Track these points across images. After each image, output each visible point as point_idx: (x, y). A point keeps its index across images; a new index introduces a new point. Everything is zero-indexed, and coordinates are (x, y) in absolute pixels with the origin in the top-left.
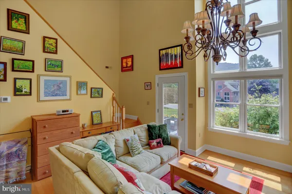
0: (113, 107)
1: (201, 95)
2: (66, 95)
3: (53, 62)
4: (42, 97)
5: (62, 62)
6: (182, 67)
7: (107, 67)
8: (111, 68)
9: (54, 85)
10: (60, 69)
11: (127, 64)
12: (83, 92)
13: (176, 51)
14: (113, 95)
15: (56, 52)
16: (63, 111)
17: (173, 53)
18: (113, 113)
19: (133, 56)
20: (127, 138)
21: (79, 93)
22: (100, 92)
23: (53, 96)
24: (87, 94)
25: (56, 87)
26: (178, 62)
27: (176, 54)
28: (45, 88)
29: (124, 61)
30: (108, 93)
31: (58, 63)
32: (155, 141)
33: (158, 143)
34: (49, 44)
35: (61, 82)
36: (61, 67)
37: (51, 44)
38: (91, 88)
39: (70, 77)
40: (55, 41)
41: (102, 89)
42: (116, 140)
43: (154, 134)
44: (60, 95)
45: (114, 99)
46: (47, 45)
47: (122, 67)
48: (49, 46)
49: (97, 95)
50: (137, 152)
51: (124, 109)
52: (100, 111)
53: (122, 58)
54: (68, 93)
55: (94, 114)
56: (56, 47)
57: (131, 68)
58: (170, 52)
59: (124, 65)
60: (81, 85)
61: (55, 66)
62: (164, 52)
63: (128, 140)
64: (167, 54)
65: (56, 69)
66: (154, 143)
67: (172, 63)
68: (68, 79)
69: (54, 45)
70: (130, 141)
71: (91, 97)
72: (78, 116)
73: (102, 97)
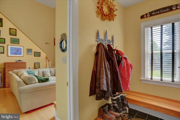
0: (46, 62)
2: (21, 54)
3: (14, 40)
4: (9, 55)
5: (19, 39)
7: (46, 43)
9: (15, 50)
10: (18, 43)
12: (30, 53)
14: (46, 55)
15: (16, 35)
16: (19, 61)
18: (46, 64)
21: (28, 54)
22: (39, 54)
23: (14, 54)
24: (32, 55)
25: (16, 51)
28: (11, 51)
30: (43, 55)
31: (17, 40)
34: (12, 31)
35: (19, 49)
36: (19, 41)
37: (13, 32)
38: (35, 52)
40: (15, 30)
41: (40, 53)
42: (39, 71)
44: (18, 54)
45: (47, 58)
49: (37, 55)
51: (50, 62)
52: (39, 63)
55: (36, 64)
56: (16, 33)
60: (29, 51)
61: (16, 41)
63: (44, 72)
65: (16, 42)
68: (22, 48)
69: (15, 32)
71: (34, 56)
72: (25, 63)
73: (40, 56)
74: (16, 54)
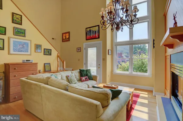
0: (58, 61)
1: (109, 54)
2: (28, 52)
3: (19, 30)
4: (12, 52)
5: (25, 30)
6: (99, 38)
7: (53, 39)
8: (55, 39)
9: (20, 45)
10: (24, 35)
11: (66, 37)
12: (39, 51)
13: (95, 28)
14: (58, 54)
15: (21, 24)
16: (27, 61)
17: (94, 30)
18: (58, 65)
19: (69, 32)
20: (68, 75)
21: (36, 51)
22: (50, 52)
23: (19, 51)
24: (41, 52)
25: (21, 46)
26: (97, 35)
27: (95, 30)
28: (14, 46)
29: (64, 35)
30: (55, 53)
31: (22, 31)
32: (84, 77)
33: (86, 78)
34: (17, 18)
35: (25, 43)
37: (18, 18)
38: (44, 49)
39: (31, 41)
40: (20, 16)
41: (51, 50)
42: (62, 76)
43: (83, 74)
44: (24, 52)
45: (58, 56)
46: (15, 19)
47: (63, 39)
48: (16, 19)
49: (48, 53)
50: (74, 83)
51: (65, 62)
52: (50, 64)
53: (63, 34)
54: (29, 51)
55: (46, 65)
56: (21, 20)
57: (68, 40)
58: (92, 30)
59: (64, 38)
60: (38, 47)
62: (89, 29)
63: (69, 76)
64: (90, 31)
65: (21, 34)
66: (84, 78)
67: (93, 36)
68: (29, 42)
69: (20, 19)
70: (70, 77)
71: (44, 54)
72: (36, 64)
73: (51, 55)
74: (21, 51)
